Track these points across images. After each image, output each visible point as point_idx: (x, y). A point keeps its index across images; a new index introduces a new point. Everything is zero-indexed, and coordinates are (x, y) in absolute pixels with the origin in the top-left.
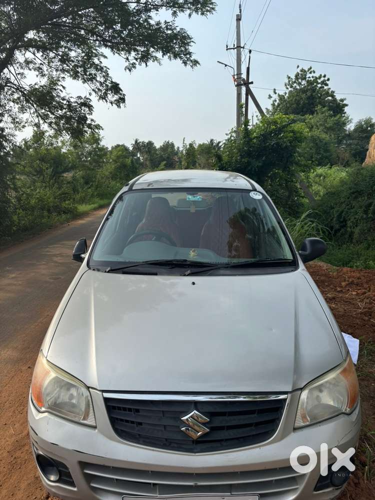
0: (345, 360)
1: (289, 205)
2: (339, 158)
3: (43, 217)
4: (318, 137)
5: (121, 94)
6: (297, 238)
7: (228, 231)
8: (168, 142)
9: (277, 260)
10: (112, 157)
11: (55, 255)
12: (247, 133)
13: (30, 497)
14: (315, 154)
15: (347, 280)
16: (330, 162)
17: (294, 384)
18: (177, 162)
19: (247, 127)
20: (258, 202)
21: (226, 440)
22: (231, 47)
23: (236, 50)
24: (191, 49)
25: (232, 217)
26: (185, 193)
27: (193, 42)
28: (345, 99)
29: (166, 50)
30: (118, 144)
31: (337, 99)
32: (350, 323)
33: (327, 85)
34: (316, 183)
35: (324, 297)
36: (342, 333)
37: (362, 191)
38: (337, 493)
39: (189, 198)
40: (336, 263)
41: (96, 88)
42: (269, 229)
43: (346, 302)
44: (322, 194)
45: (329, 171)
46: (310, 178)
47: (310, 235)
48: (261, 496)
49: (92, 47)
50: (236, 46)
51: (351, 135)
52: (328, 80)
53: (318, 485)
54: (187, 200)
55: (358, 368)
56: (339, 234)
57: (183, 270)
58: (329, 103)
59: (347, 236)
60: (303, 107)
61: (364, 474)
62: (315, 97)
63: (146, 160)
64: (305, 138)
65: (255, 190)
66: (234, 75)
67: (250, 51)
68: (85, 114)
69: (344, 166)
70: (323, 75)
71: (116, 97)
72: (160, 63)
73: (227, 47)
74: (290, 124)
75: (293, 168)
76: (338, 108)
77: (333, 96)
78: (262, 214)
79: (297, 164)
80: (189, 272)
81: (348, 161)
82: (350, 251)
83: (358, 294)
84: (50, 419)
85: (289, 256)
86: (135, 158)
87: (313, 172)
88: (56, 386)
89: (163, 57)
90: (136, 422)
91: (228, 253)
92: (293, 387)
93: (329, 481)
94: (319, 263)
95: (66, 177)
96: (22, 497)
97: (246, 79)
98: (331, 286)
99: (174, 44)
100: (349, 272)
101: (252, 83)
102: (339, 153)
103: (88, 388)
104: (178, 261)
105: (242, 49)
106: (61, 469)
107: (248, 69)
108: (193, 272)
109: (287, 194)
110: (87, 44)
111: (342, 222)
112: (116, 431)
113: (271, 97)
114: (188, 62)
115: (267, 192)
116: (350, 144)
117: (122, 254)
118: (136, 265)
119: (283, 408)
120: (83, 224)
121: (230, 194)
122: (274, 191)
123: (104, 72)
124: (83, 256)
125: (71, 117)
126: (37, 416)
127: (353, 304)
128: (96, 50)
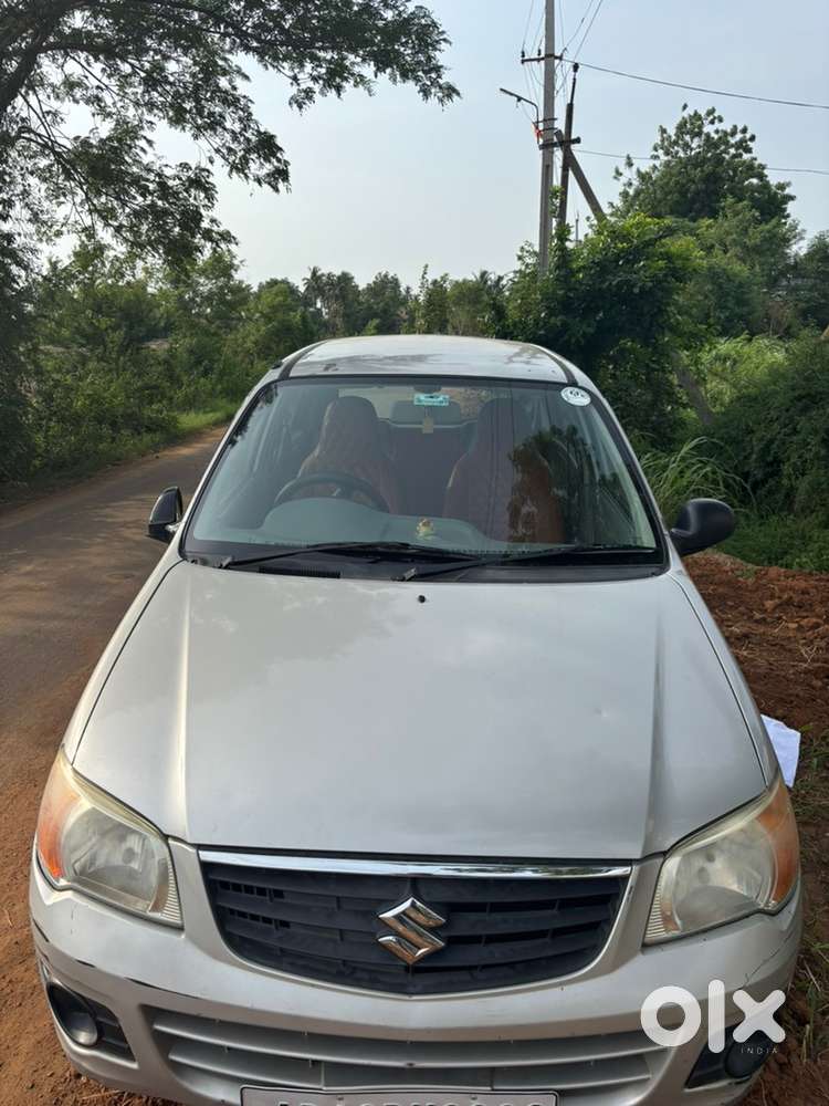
0: (770, 788)
1: (652, 423)
2: (769, 319)
3: (101, 439)
4: (724, 270)
5: (279, 160)
6: (668, 498)
7: (510, 477)
8: (386, 276)
9: (617, 549)
10: (260, 307)
11: (125, 525)
12: (565, 256)
13: (41, 1071)
14: (715, 309)
15: (777, 595)
16: (747, 328)
17: (648, 841)
18: (405, 321)
19: (563, 244)
20: (580, 413)
21: (485, 967)
22: (532, 57)
23: (542, 62)
24: (441, 57)
25: (522, 447)
26: (412, 388)
27: (445, 40)
28: (789, 184)
29: (384, 60)
30: (273, 277)
31: (771, 183)
32: (781, 693)
33: (749, 150)
34: (716, 375)
35: (723, 633)
36: (763, 716)
37: (821, 393)
38: (739, 1091)
39: (420, 401)
40: (754, 555)
41: (224, 145)
42: (603, 477)
43: (775, 645)
44: (727, 399)
45: (746, 349)
46: (702, 364)
47: (698, 493)
48: (562, 1094)
49: (214, 53)
50: (543, 55)
51: (799, 267)
52: (753, 138)
53: (694, 1075)
54: (416, 403)
55: (797, 795)
56: (762, 492)
57: (398, 566)
58: (753, 192)
59: (780, 497)
60: (693, 201)
61: (800, 1042)
62: (720, 177)
63: (334, 314)
64: (694, 270)
65: (573, 383)
66: (538, 122)
67: (576, 67)
68: (197, 207)
69: (780, 338)
70: (740, 128)
71: (268, 168)
72: (369, 91)
73: (523, 56)
74: (661, 237)
75: (666, 339)
76: (772, 204)
77: (761, 177)
78: (589, 441)
79: (674, 330)
80: (413, 572)
81: (789, 327)
82: (786, 531)
83: (800, 628)
84: (76, 905)
85: (648, 540)
86: (311, 309)
87: (710, 350)
88: (91, 830)
89: (376, 76)
90: (276, 920)
91: (508, 529)
92: (645, 847)
93: (721, 1066)
94: (716, 556)
95: (154, 350)
96: (23, 1071)
97: (563, 132)
98: (742, 609)
99: (402, 45)
100: (782, 578)
101: (578, 141)
102: (770, 307)
103: (166, 837)
104: (387, 545)
105: (557, 62)
106: (101, 1020)
107: (570, 108)
108: (422, 572)
109: (649, 397)
110: (206, 46)
111: (770, 464)
112: (229, 938)
113: (621, 174)
114: (433, 90)
115: (603, 393)
116: (796, 289)
117: (262, 528)
118: (292, 552)
119: (618, 896)
120: (187, 457)
121: (517, 392)
122: (621, 390)
123: (242, 109)
124: (171, 528)
125: (165, 212)
126: (48, 897)
127: (790, 650)
128: (225, 60)
